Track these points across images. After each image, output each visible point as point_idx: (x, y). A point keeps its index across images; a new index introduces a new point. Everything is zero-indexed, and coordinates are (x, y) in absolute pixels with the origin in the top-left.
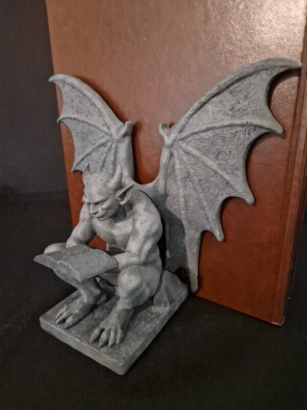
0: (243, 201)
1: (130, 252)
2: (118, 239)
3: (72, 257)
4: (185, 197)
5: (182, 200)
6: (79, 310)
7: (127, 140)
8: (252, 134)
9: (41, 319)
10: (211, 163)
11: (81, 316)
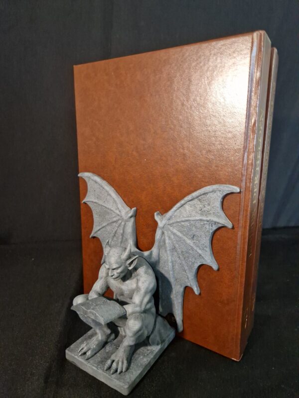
0: (211, 268)
1: (134, 303)
2: (126, 292)
3: (97, 307)
4: (172, 262)
5: (170, 264)
6: (96, 346)
7: (132, 220)
8: (214, 226)
9: (67, 351)
10: (189, 241)
11: (97, 350)
